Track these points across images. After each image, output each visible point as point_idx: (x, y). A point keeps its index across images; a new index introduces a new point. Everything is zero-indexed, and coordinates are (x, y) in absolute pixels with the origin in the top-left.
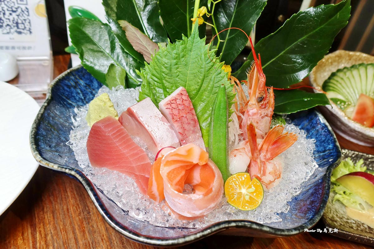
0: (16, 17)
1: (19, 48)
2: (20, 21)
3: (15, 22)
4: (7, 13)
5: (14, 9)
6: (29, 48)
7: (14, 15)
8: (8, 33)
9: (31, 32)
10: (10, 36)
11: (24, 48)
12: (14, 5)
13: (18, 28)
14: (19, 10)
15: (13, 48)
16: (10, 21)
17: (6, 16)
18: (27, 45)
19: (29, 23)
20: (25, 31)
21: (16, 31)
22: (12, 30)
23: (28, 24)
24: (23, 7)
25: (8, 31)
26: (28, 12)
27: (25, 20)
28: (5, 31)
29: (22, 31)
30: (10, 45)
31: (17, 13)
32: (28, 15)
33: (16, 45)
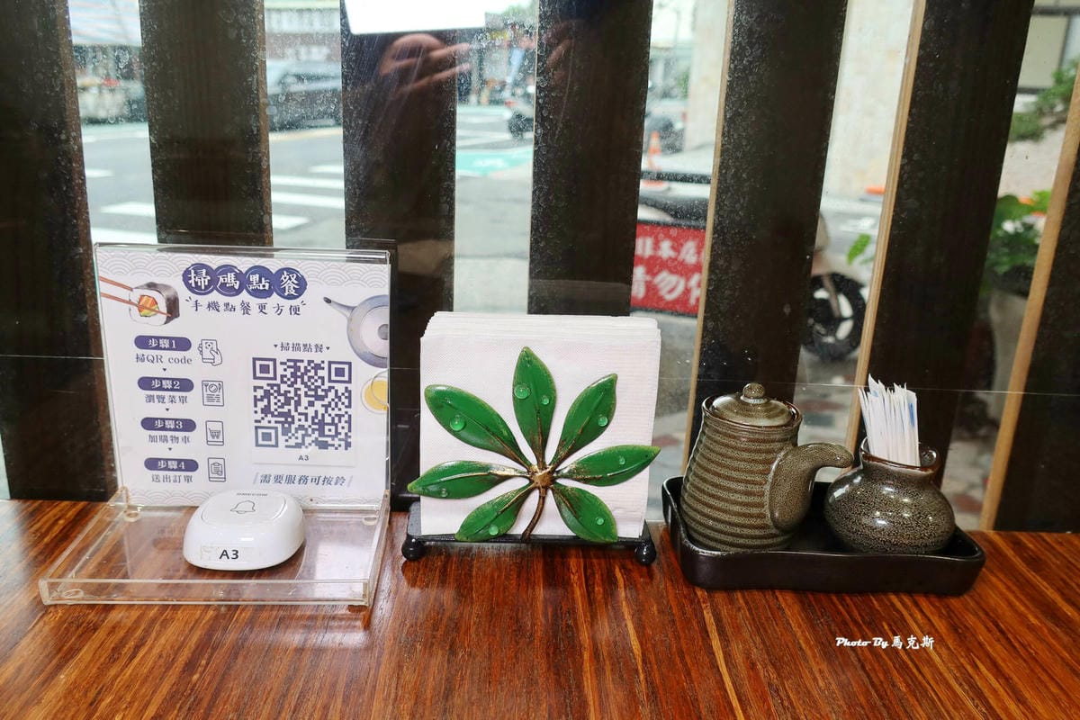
0: (322, 410)
1: (316, 481)
2: (328, 419)
3: (316, 421)
4: (305, 401)
5: (320, 393)
6: (340, 480)
7: (318, 404)
8: (298, 446)
9: (348, 445)
10: (303, 451)
11: (327, 481)
12: (323, 384)
13: (322, 434)
14: (331, 395)
15: (304, 480)
16: (306, 420)
17: (301, 409)
18: (334, 473)
19: (349, 422)
20: (336, 442)
21: (316, 442)
22: (308, 440)
23: (346, 425)
24: (341, 388)
25: (300, 441)
26: (349, 397)
27: (340, 416)
28: (292, 442)
29: (329, 440)
30: (298, 472)
31: (326, 402)
32: (349, 406)
33: (311, 472)
